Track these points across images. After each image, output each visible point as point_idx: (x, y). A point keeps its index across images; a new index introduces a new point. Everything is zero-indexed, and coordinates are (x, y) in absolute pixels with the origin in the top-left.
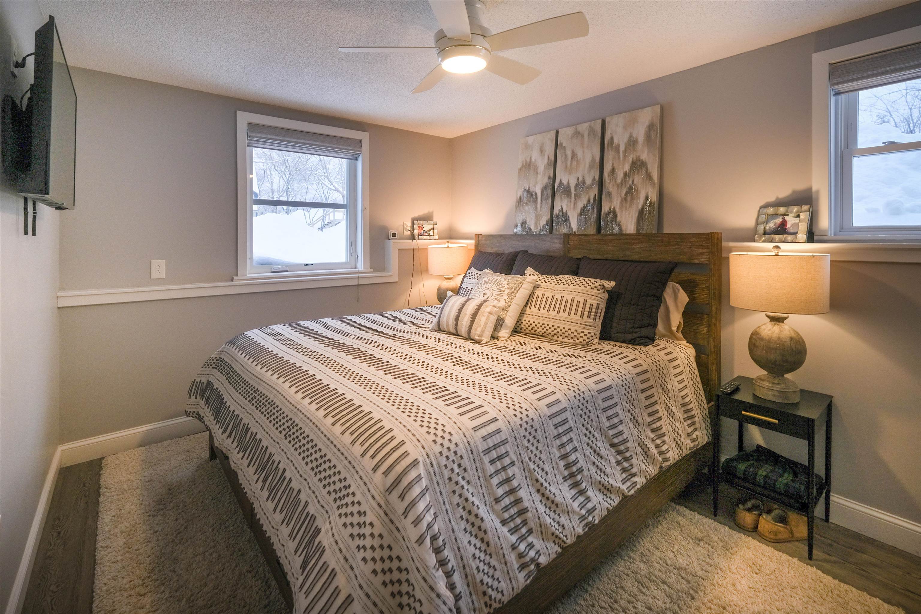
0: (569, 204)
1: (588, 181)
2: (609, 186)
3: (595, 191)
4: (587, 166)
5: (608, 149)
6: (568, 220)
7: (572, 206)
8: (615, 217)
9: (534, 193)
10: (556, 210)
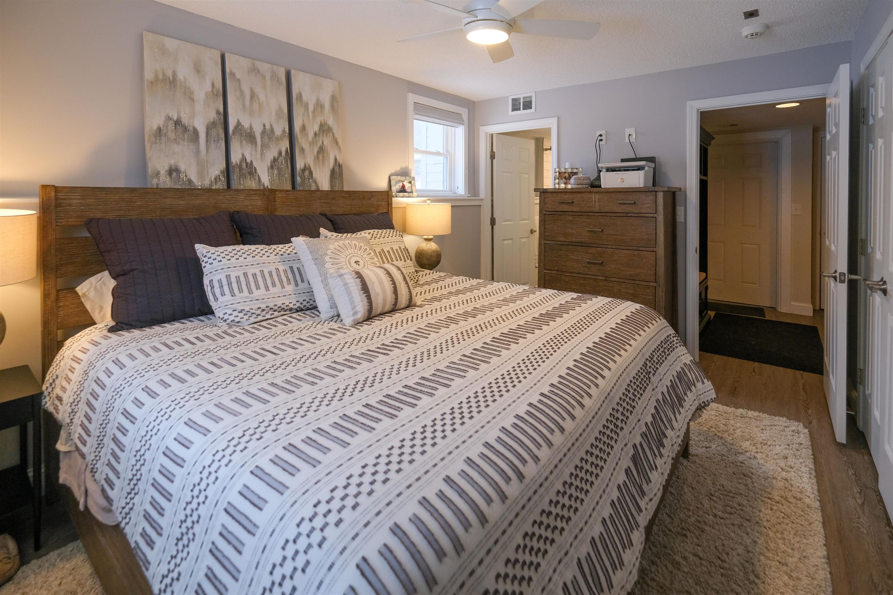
0: (254, 153)
1: (278, 132)
2: (302, 141)
3: (285, 145)
4: (274, 113)
5: (297, 103)
6: (256, 172)
7: (259, 156)
8: (311, 173)
9: (191, 129)
10: (235, 158)
